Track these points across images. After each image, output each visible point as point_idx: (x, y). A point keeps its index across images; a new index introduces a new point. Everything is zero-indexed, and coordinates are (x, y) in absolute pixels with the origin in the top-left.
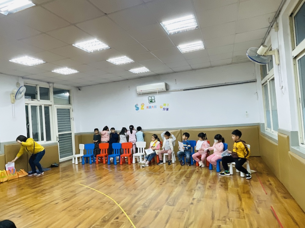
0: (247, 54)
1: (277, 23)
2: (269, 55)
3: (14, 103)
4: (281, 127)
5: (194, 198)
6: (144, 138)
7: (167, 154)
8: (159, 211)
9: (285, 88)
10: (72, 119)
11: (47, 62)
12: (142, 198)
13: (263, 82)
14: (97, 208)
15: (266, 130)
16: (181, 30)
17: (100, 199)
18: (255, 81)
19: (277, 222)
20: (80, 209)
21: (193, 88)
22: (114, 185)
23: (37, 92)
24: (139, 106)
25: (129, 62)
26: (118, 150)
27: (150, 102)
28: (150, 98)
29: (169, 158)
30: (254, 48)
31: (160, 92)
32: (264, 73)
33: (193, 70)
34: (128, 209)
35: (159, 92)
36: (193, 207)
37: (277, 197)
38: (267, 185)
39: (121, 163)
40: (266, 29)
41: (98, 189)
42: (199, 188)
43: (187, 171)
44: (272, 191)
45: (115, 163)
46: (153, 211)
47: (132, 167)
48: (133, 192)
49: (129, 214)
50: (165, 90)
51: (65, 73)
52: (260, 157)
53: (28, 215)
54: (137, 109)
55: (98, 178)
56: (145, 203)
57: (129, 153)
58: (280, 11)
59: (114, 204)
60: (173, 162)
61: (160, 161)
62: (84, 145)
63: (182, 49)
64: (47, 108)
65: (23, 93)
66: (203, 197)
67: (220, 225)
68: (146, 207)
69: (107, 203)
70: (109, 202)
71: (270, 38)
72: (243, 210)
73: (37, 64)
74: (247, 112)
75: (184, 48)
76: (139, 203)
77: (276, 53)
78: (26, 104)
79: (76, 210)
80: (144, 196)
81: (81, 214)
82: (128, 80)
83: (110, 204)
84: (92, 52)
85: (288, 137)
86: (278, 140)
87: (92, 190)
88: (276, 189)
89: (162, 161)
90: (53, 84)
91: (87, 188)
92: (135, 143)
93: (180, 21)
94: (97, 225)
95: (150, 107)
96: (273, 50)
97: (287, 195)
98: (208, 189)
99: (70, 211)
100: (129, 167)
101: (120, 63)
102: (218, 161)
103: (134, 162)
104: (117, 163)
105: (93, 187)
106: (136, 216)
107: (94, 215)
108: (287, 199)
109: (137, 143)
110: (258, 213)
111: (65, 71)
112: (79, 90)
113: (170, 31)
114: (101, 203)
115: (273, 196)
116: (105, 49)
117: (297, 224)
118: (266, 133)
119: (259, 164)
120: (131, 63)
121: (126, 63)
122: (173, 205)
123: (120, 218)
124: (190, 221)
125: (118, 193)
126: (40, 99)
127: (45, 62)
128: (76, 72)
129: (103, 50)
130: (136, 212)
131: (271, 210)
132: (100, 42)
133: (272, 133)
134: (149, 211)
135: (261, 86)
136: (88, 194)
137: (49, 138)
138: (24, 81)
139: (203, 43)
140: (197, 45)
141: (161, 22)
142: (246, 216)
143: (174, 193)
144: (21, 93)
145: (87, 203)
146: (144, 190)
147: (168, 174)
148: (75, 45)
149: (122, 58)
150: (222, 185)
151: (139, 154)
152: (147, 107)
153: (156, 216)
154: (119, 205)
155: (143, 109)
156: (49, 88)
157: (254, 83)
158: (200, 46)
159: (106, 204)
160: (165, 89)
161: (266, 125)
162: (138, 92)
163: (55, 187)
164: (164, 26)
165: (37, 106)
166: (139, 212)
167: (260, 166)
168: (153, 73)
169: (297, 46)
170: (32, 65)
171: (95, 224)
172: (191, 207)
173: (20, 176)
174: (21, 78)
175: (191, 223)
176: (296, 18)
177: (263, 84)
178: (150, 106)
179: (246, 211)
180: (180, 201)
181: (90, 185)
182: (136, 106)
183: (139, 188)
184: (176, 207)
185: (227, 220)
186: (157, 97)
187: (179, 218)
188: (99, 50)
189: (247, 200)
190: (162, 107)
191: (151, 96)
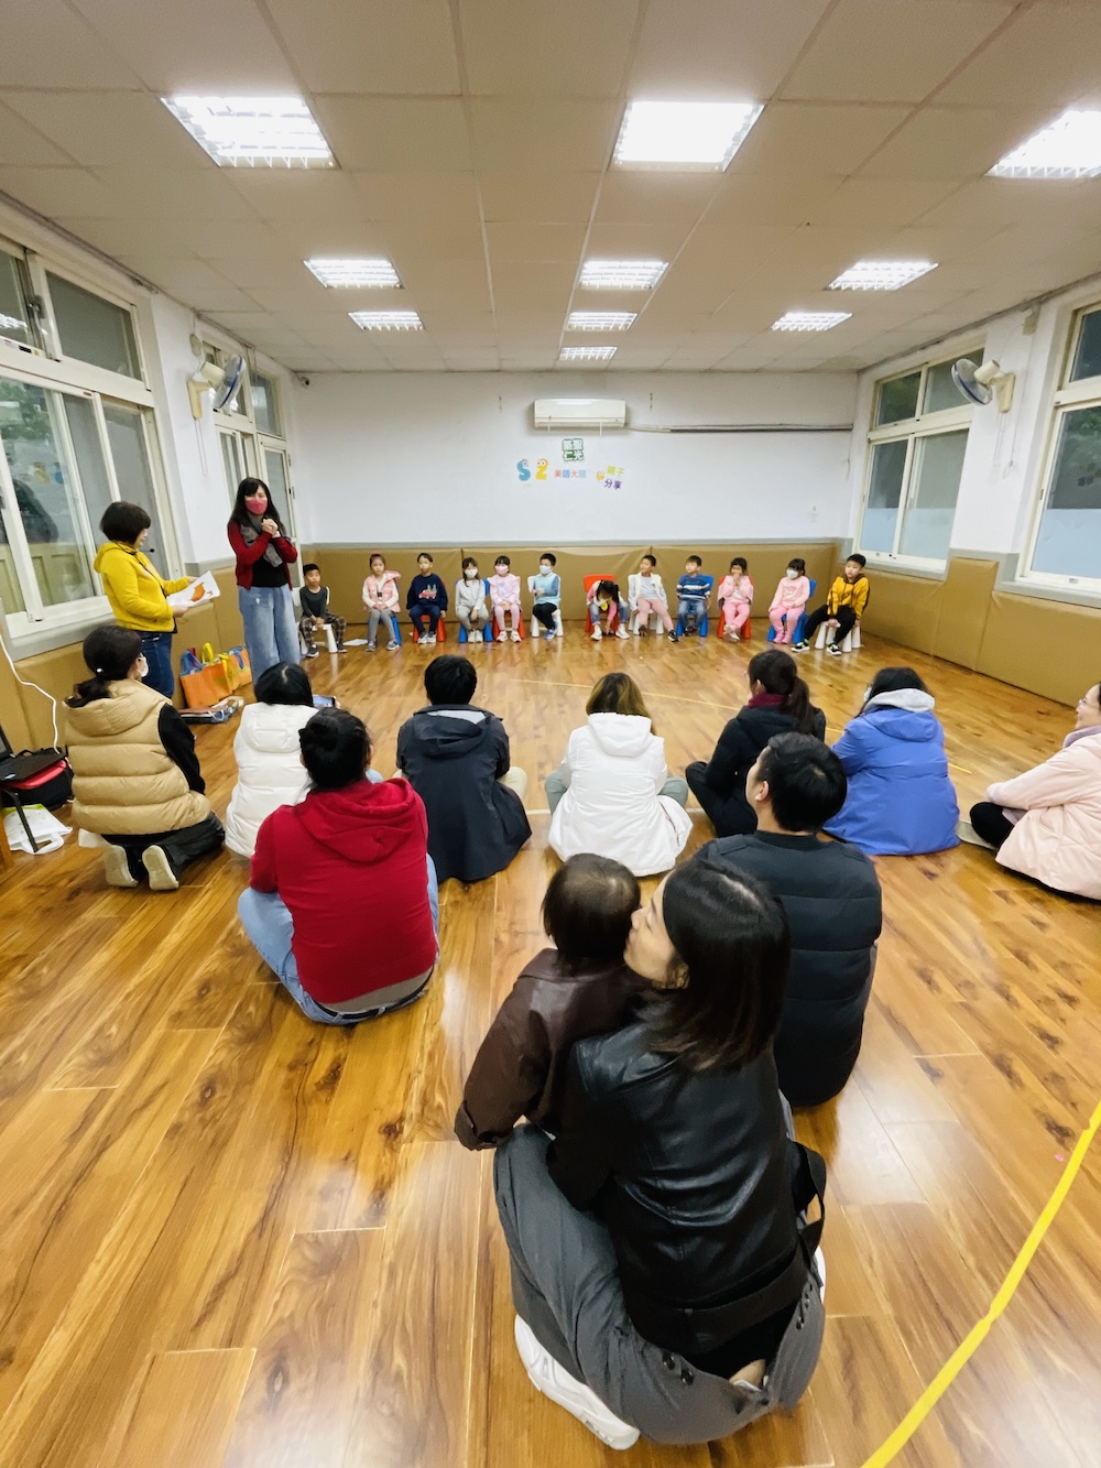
1: (1041, 310)
3: (198, 418)
9: (1016, 466)
10: (292, 491)
13: (881, 435)
18: (850, 430)
21: (696, 428)
24: (532, 468)
27: (569, 456)
28: (568, 446)
31: (611, 429)
35: (604, 429)
50: (623, 426)
54: (525, 475)
82: (498, 371)
86: (943, 574)
95: (567, 474)
111: (387, 320)
135: (865, 444)
152: (558, 474)
155: (544, 477)
157: (846, 434)
160: (622, 422)
162: (538, 421)
177: (873, 441)
178: (568, 471)
182: (520, 466)
186: (590, 443)
190: (603, 477)
191: (571, 438)
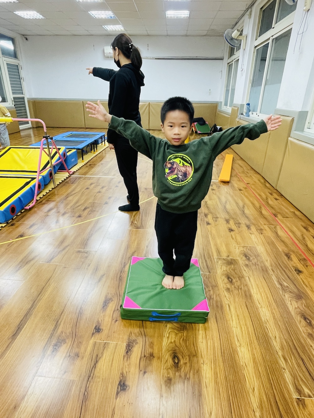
1: (251, 11)
2: (239, 40)
4: (235, 102)
9: (244, 71)
10: (22, 79)
13: (229, 61)
15: (222, 108)
18: (222, 59)
21: (166, 58)
30: (230, 30)
32: (232, 53)
33: (168, 35)
40: (243, 12)
51: (27, 17)
63: (169, 14)
71: (244, 21)
73: (5, 2)
74: (210, 90)
75: (172, 14)
77: (245, 39)
82: (92, 35)
85: (238, 109)
96: (243, 35)
111: (30, 14)
112: (27, 39)
118: (222, 110)
127: (17, 2)
128: (41, 17)
133: (227, 109)
135: (226, 65)
139: (190, 13)
140: (183, 14)
149: (105, 13)
157: (221, 61)
158: (185, 15)
161: (223, 103)
176: (263, 12)
177: (228, 63)
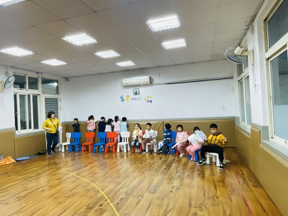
0: (225, 54)
1: (253, 27)
2: (245, 56)
3: (2, 92)
4: (254, 121)
5: (174, 186)
6: (128, 128)
7: (149, 144)
8: (140, 198)
9: (258, 86)
10: (60, 108)
11: (36, 54)
12: (125, 186)
13: (239, 79)
14: (82, 195)
15: (240, 123)
16: (165, 28)
17: (85, 186)
18: (232, 78)
19: (247, 209)
20: (65, 197)
21: (175, 82)
22: (99, 173)
23: (26, 81)
24: (125, 98)
25: (115, 56)
26: (103, 139)
27: (135, 94)
28: (135, 91)
29: (151, 148)
30: (231, 48)
31: (145, 85)
32: (240, 71)
33: (176, 65)
34: (111, 197)
35: (143, 85)
36: (172, 195)
37: (248, 185)
38: (240, 175)
39: (106, 152)
40: (243, 31)
41: (83, 177)
42: (179, 176)
43: (168, 160)
44: (244, 180)
45: (100, 152)
46: (135, 199)
47: (116, 156)
48: (117, 180)
49: (113, 201)
50: (150, 84)
51: (54, 65)
52: (235, 147)
53: (15, 202)
54: (123, 100)
55: (84, 166)
56: (128, 190)
57: (113, 142)
58: (255, 16)
59: (99, 192)
60: (155, 151)
61: (142, 150)
62: (70, 134)
63: (166, 46)
64: (35, 98)
65: (12, 83)
66: (181, 186)
67: (196, 213)
68: (128, 195)
69: (92, 190)
70: (94, 190)
71: (246, 40)
72: (217, 198)
73: (27, 55)
74: (224, 106)
75: (168, 45)
76: (121, 191)
77: (251, 54)
78: (14, 93)
79: (61, 197)
80: (127, 184)
81: (66, 201)
82: (114, 72)
83: (95, 191)
84: (81, 45)
85: (260, 131)
86: (250, 133)
87: (77, 178)
88: (248, 178)
89: (145, 151)
90: (42, 74)
91: (72, 176)
92: (119, 133)
93: (165, 21)
94: (82, 212)
95: (135, 99)
96: (248, 50)
97: (258, 184)
98: (186, 177)
99: (55, 198)
100: (114, 155)
101: (107, 57)
102: (197, 152)
103: (118, 150)
104: (102, 151)
105: (78, 175)
106: (119, 203)
107: (79, 202)
108: (257, 188)
109: (121, 133)
110: (231, 201)
111: (54, 62)
112: (67, 80)
113: (155, 29)
114: (86, 190)
115: (245, 185)
116: (93, 43)
117: (265, 211)
118: (240, 126)
119: (234, 154)
120: (118, 57)
121: (113, 57)
122: (154, 193)
123: (104, 205)
124: (169, 208)
125: (102, 181)
126: (29, 89)
127: (34, 53)
128: (65, 63)
129: (91, 44)
130: (119, 199)
131: (243, 198)
132: (89, 37)
133: (246, 127)
134: (131, 199)
135: (237, 82)
136: (74, 182)
137: (36, 126)
138: (13, 71)
139: (186, 41)
140: (180, 43)
141: (147, 21)
142: (220, 204)
143: (155, 181)
144: (10, 82)
145: (72, 191)
146: (127, 178)
147: (150, 163)
148: (64, 39)
149: (109, 53)
150: (199, 174)
151: (124, 143)
152: (132, 99)
153: (138, 203)
154: (103, 193)
155: (128, 100)
156: (37, 77)
158: (183, 44)
159: (90, 192)
160: (149, 82)
161: (240, 119)
162: (123, 84)
163: (42, 174)
164: (150, 24)
165: (25, 95)
166: (121, 199)
167: (235, 156)
168: (138, 67)
169: (269, 48)
170: (22, 56)
171: (80, 211)
172: (170, 194)
173: (7, 163)
174: (10, 67)
175: (170, 210)
176: (269, 22)
177: (239, 81)
179: (221, 199)
180: (160, 189)
181: (76, 173)
182: (121, 97)
183: (122, 176)
184: (156, 195)
185: (203, 207)
186: (142, 90)
187: (159, 205)
188: (87, 44)
189: (222, 189)
190: (146, 99)
191: (136, 88)
